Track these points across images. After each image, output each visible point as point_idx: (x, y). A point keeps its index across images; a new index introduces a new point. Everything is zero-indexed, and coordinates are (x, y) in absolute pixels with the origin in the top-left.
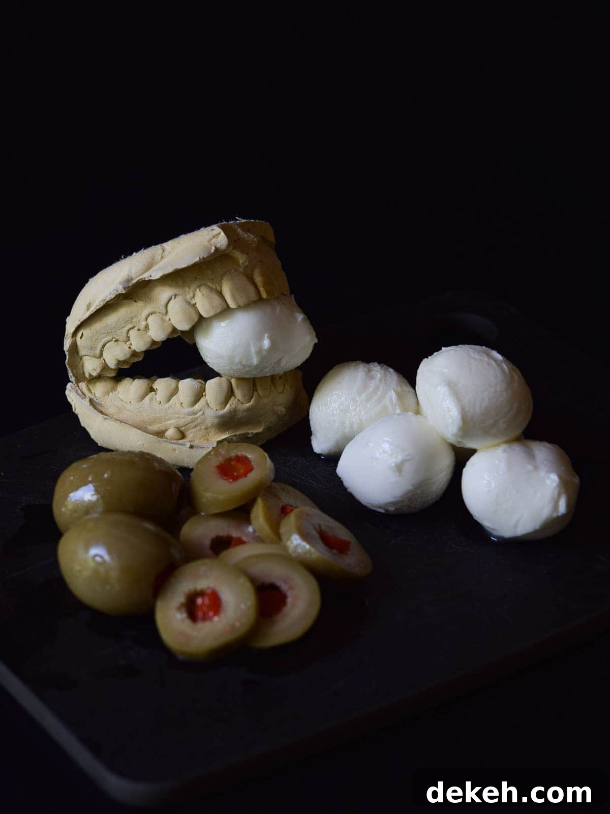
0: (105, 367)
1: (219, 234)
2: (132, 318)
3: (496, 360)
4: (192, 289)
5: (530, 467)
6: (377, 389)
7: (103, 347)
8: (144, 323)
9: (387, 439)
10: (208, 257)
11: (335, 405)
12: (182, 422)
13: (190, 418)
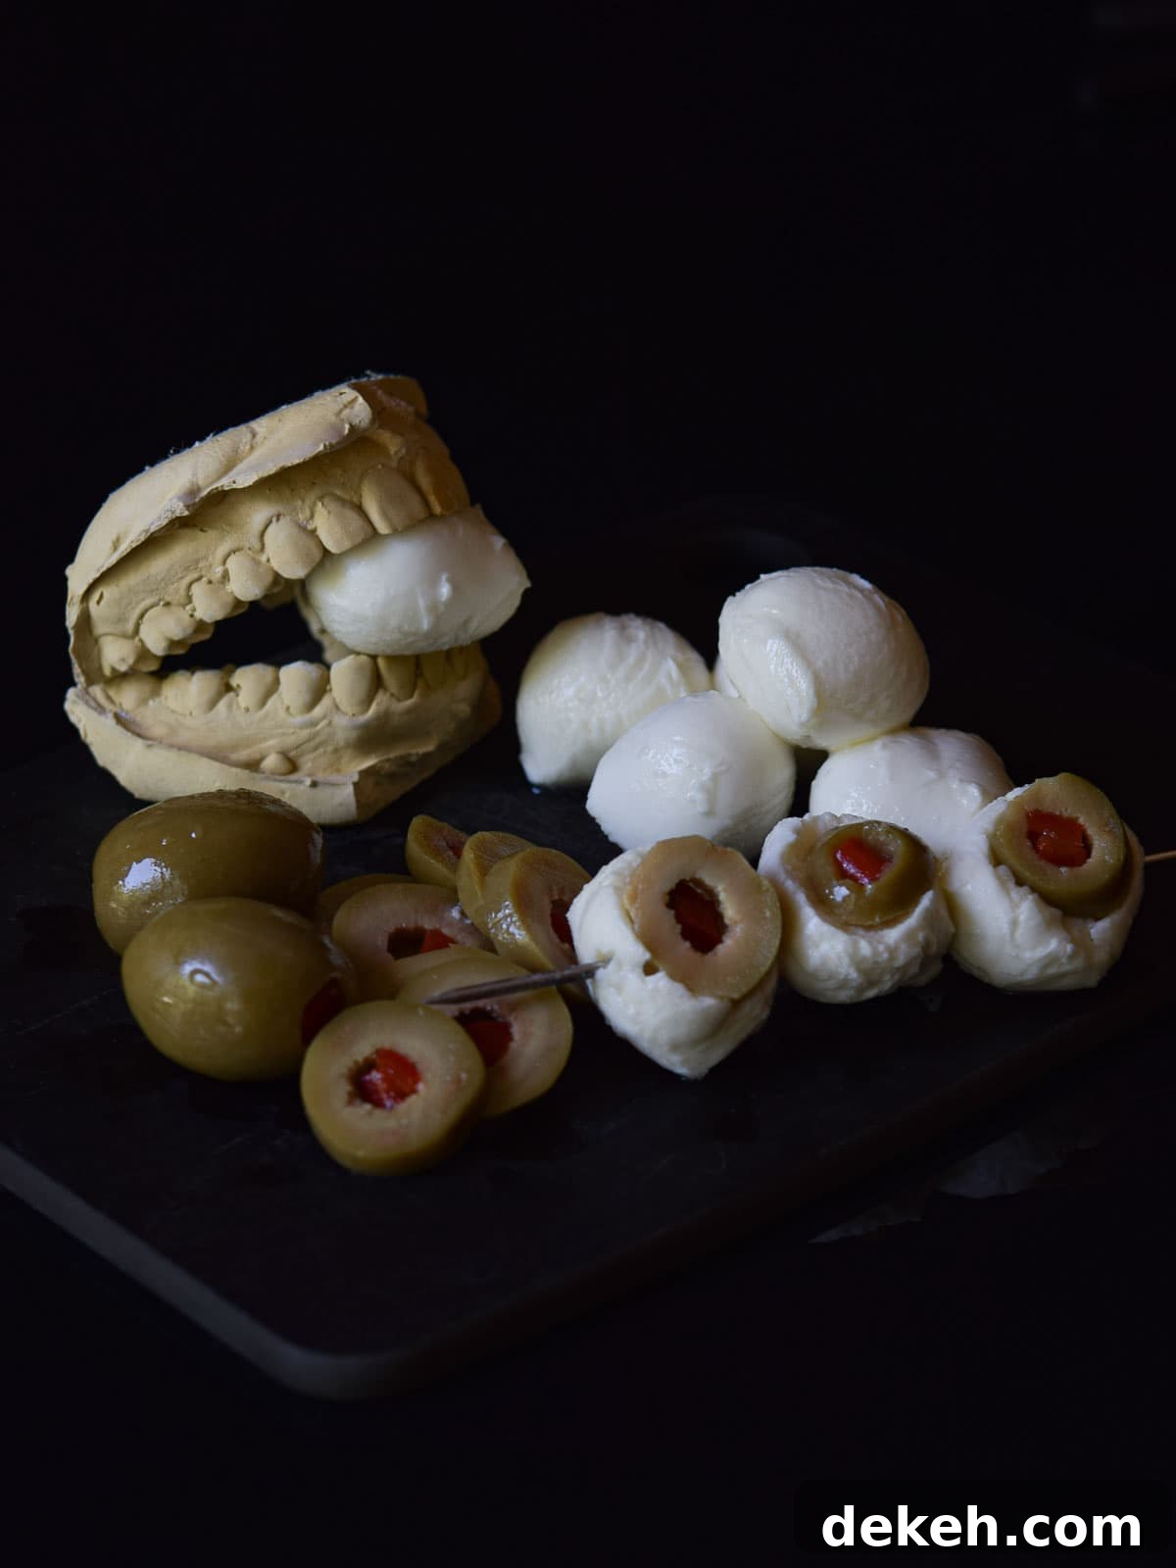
0: (144, 654)
1: (354, 400)
2: (197, 562)
3: (862, 591)
4: (308, 502)
5: (932, 775)
6: (641, 659)
7: (142, 616)
8: (219, 570)
9: (677, 738)
10: (338, 443)
11: (570, 692)
12: (291, 741)
13: (305, 733)
